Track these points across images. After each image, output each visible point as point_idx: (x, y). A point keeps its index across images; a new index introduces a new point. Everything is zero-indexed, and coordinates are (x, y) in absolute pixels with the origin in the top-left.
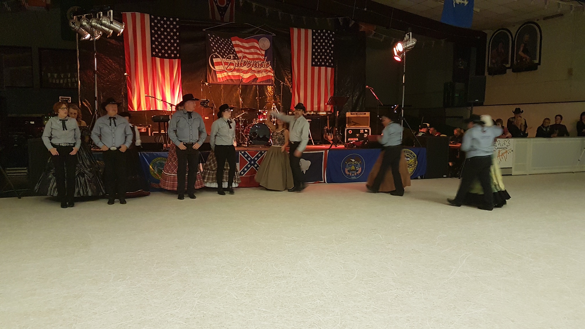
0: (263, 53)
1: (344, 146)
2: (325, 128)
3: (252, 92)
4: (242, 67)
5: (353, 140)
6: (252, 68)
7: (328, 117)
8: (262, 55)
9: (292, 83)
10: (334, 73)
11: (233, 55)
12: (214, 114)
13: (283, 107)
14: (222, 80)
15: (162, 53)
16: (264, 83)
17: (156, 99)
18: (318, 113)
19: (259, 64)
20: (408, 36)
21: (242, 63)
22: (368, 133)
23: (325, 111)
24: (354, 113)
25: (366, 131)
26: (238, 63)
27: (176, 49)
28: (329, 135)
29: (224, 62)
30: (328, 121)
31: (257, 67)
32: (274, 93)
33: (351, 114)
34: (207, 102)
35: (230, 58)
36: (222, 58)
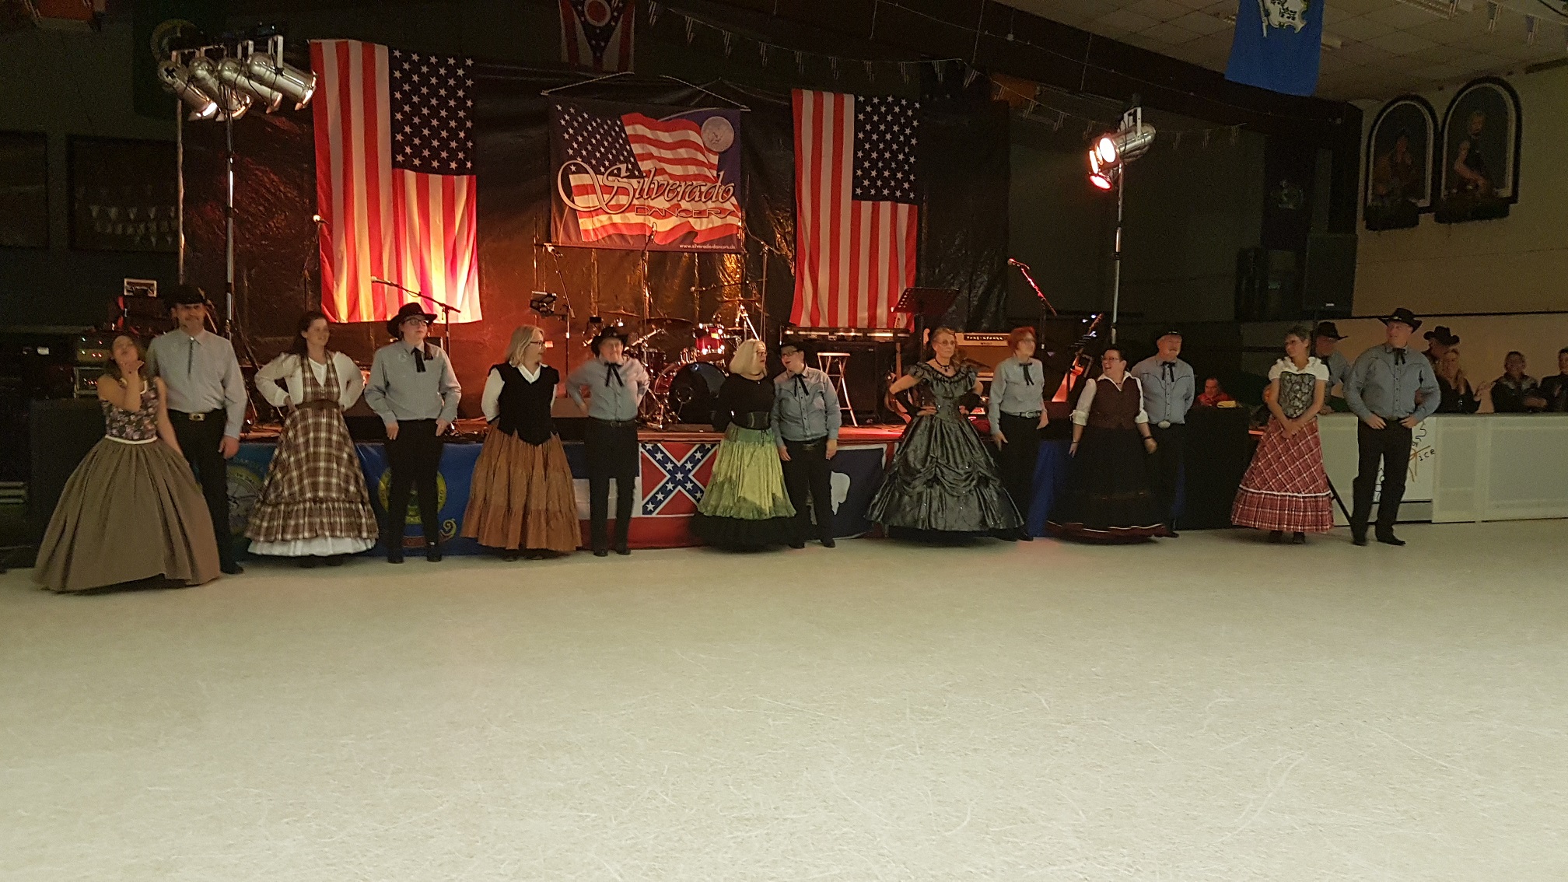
0: (715, 160)
3: (679, 272)
4: (652, 200)
6: (680, 203)
7: (898, 345)
8: (710, 166)
9: (795, 246)
10: (916, 219)
11: (627, 167)
12: (568, 336)
13: (768, 315)
14: (593, 238)
15: (422, 158)
16: (714, 247)
17: (404, 291)
18: (868, 335)
19: (700, 191)
20: (1131, 117)
21: (653, 188)
23: (890, 327)
26: (642, 190)
27: (462, 146)
29: (601, 184)
30: (898, 356)
31: (697, 199)
32: (742, 276)
34: (548, 299)
35: (618, 175)
36: (596, 174)
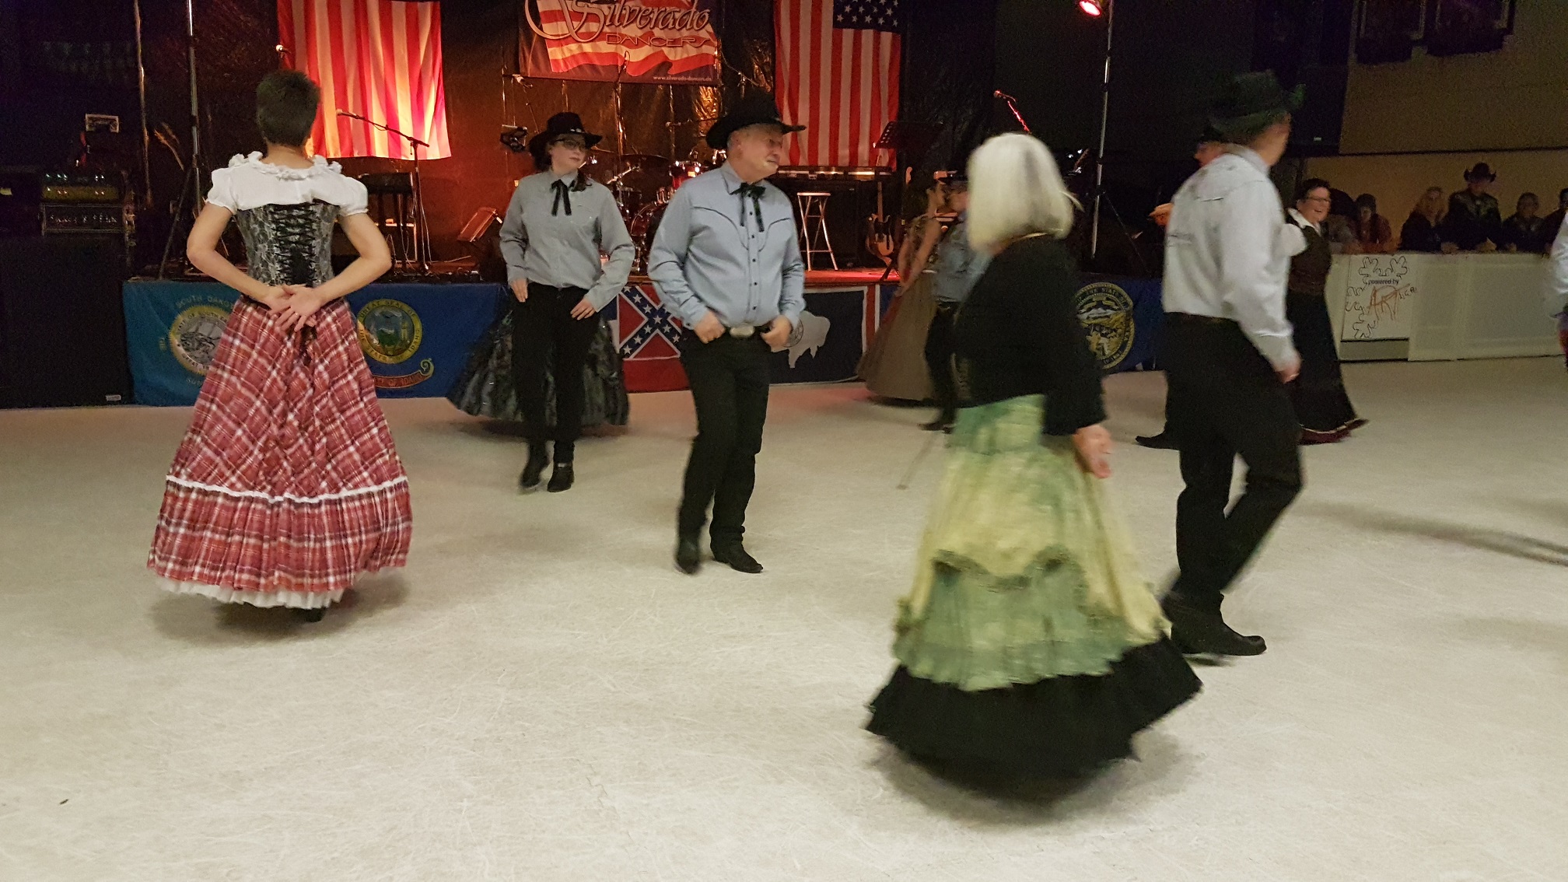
2: (870, 219)
3: (654, 107)
4: (624, 27)
6: (653, 30)
7: (880, 184)
9: (774, 78)
10: (902, 50)
14: (563, 69)
16: (690, 79)
17: (370, 124)
18: (850, 173)
19: (674, 17)
21: (625, 15)
23: (872, 165)
26: (613, 16)
28: (881, 239)
29: (570, 10)
30: (880, 197)
31: (670, 26)
34: (520, 133)
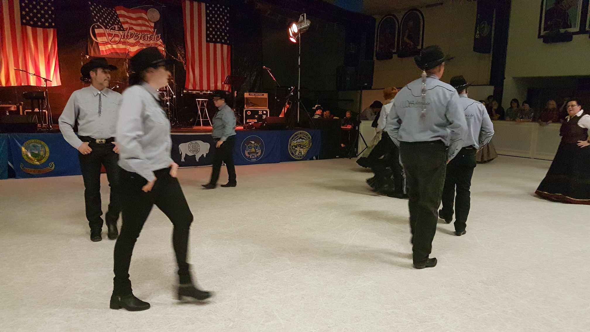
0: (153, 25)
1: (242, 128)
4: (129, 39)
5: (252, 122)
6: (140, 41)
8: (151, 27)
10: (231, 51)
11: (118, 26)
13: (176, 84)
14: (105, 53)
15: (34, 21)
19: (147, 36)
20: (302, 17)
21: (129, 35)
22: (266, 114)
24: (252, 94)
25: (265, 112)
26: (124, 35)
27: (50, 16)
29: (108, 33)
31: (146, 39)
33: (249, 95)
35: (114, 29)
36: (106, 29)
